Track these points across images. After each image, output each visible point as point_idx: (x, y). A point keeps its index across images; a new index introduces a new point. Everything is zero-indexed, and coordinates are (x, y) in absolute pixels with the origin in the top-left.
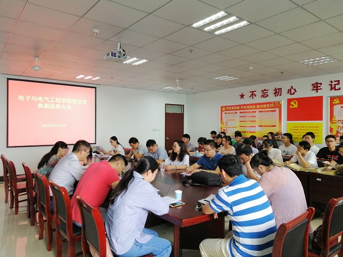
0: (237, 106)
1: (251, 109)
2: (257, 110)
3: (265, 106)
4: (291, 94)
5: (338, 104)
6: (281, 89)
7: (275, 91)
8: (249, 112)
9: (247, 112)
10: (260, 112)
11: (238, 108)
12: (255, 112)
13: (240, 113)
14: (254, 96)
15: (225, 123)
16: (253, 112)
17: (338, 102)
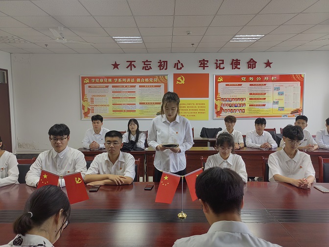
0: (108, 78)
1: (128, 83)
2: (137, 85)
3: (147, 80)
4: (178, 69)
5: (221, 82)
6: (167, 62)
7: (159, 64)
8: (126, 87)
9: (123, 87)
10: (140, 86)
11: (110, 80)
12: (135, 86)
13: (113, 87)
14: (133, 67)
15: (89, 100)
16: (131, 86)
17: (222, 80)
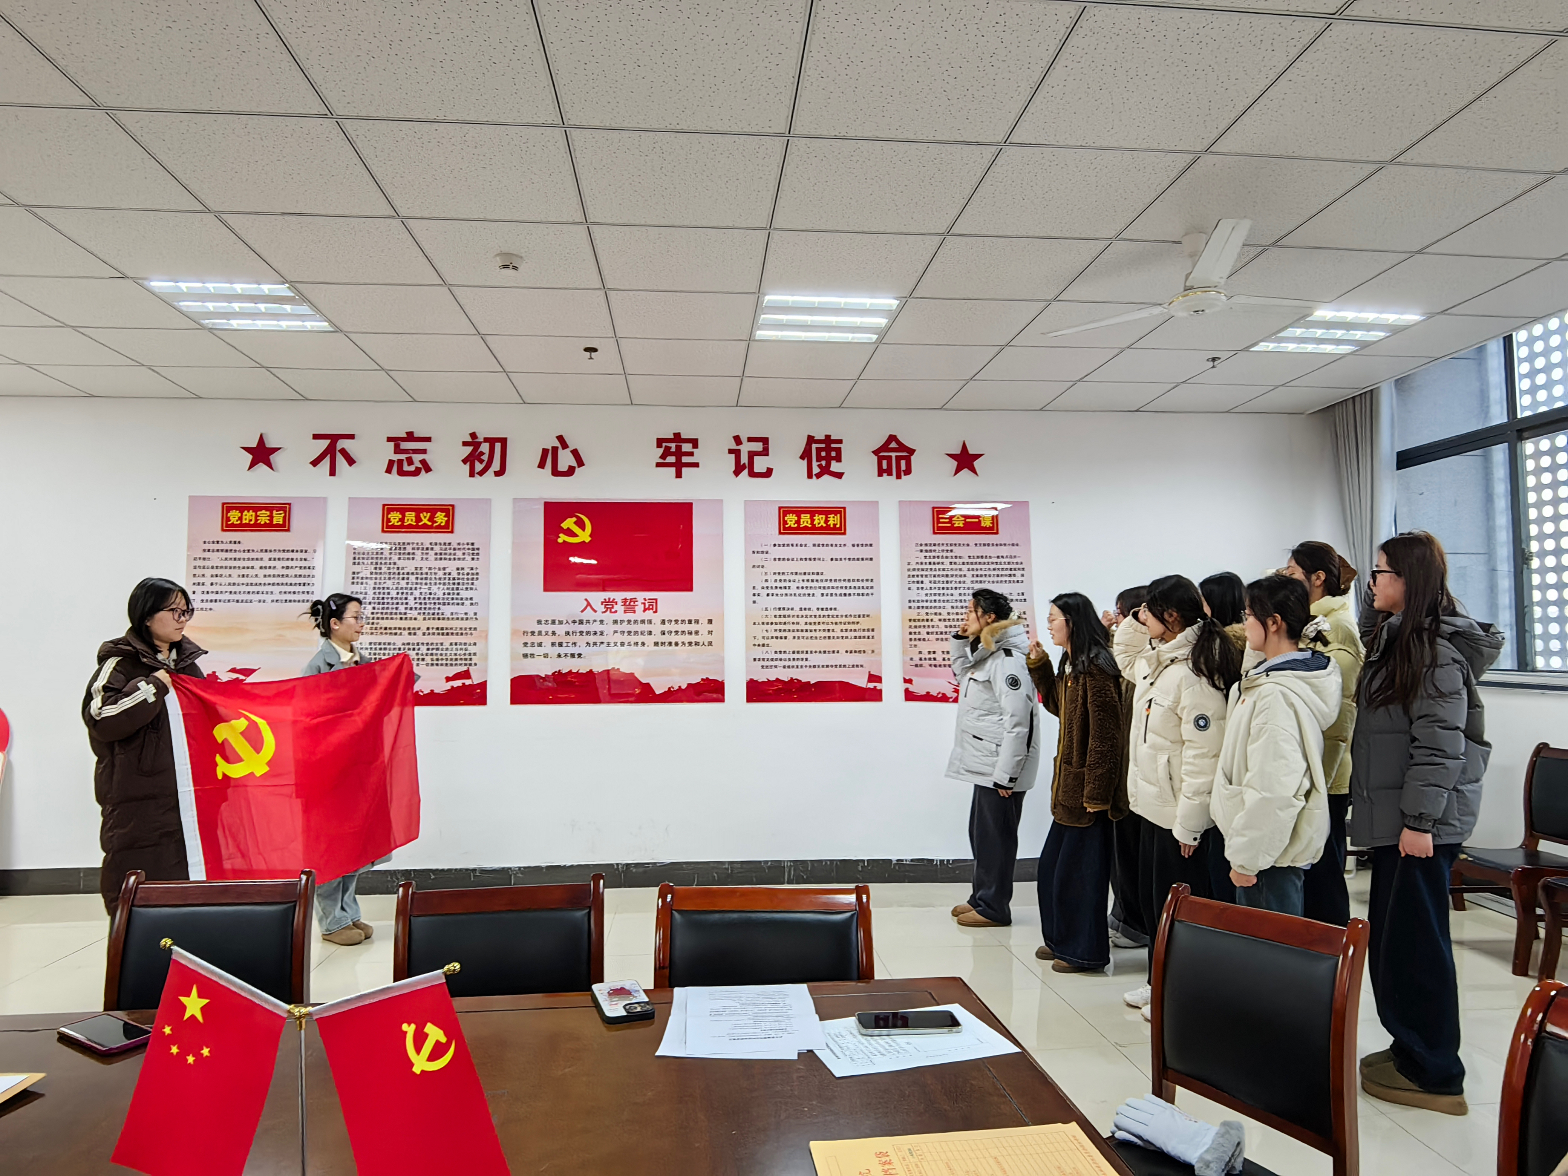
4: (556, 473)
6: (504, 441)
7: (469, 449)
14: (340, 460)
